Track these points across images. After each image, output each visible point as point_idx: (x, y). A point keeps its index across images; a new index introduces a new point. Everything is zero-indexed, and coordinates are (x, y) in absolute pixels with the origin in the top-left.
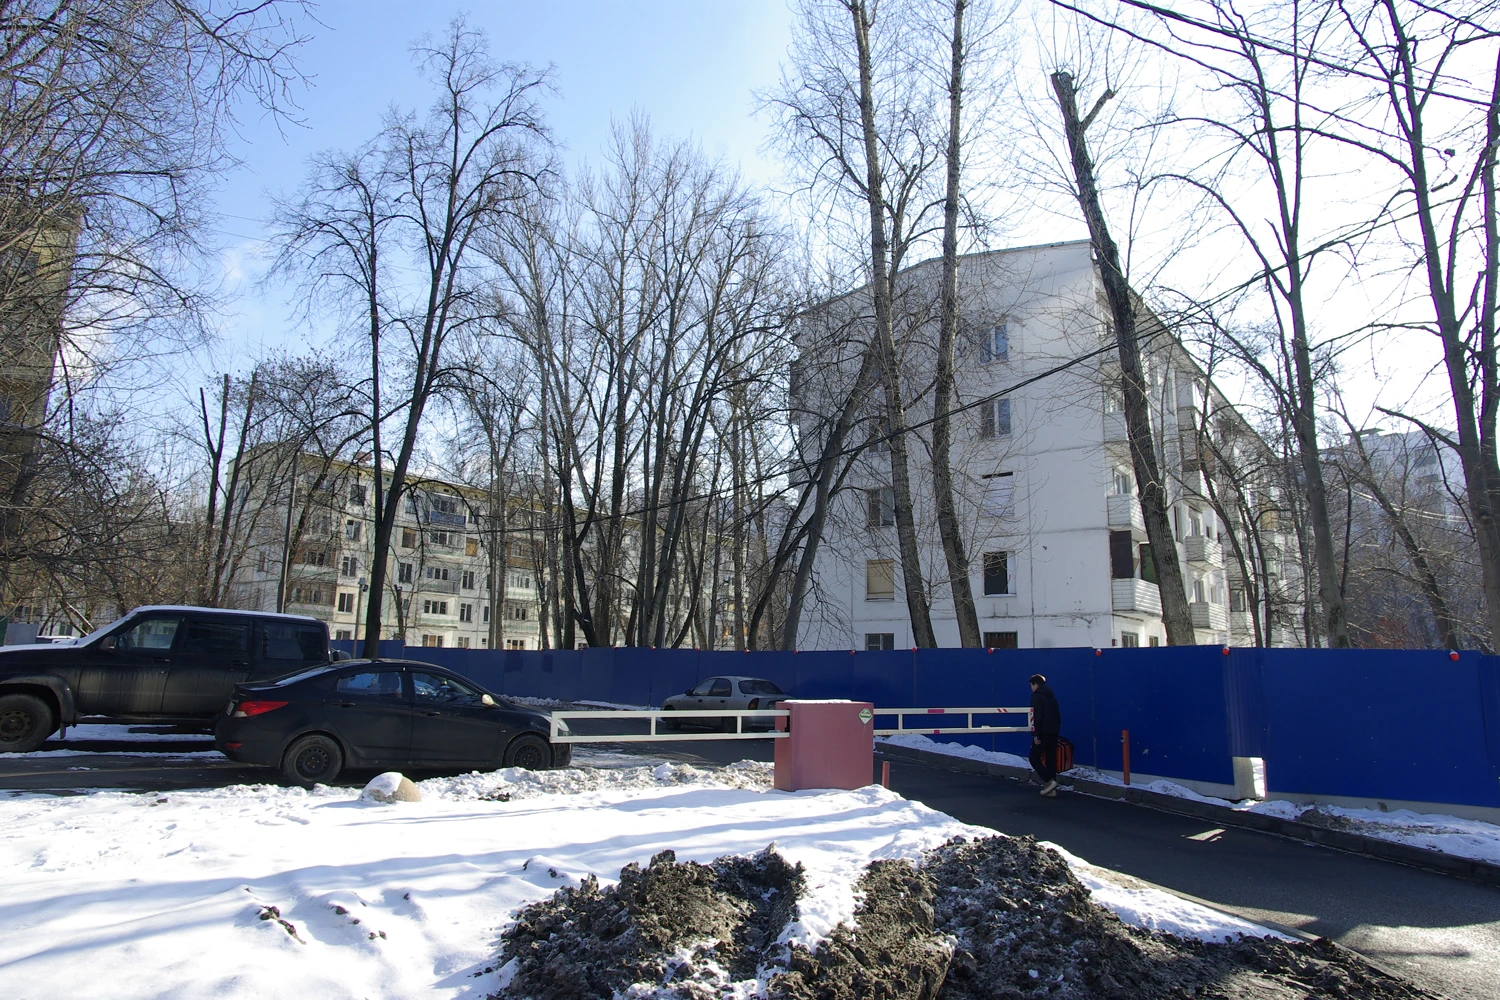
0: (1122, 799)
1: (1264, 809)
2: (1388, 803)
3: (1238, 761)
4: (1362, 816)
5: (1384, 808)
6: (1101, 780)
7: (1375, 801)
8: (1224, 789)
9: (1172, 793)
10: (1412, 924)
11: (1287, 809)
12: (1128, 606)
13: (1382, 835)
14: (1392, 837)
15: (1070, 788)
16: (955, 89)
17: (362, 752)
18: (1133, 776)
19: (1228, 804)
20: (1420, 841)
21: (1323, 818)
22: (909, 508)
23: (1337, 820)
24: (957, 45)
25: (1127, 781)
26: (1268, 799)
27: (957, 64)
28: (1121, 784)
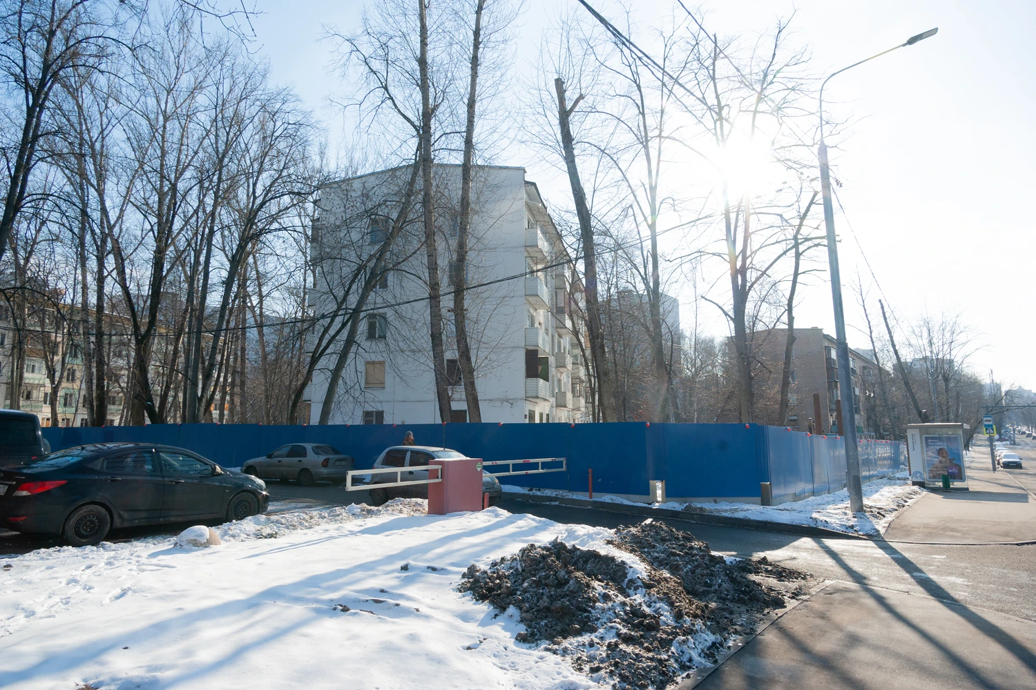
0: (590, 507)
1: (665, 507)
2: (718, 499)
3: (651, 482)
4: (709, 506)
5: (716, 502)
6: (574, 497)
7: (712, 499)
8: (644, 498)
9: (616, 502)
10: (769, 550)
11: (675, 505)
12: (535, 395)
13: (724, 514)
14: (728, 515)
15: (557, 503)
16: (475, 61)
17: (126, 515)
18: (593, 494)
19: (647, 505)
20: (740, 515)
21: (696, 509)
22: (440, 334)
23: (701, 509)
24: (477, 33)
25: (591, 497)
26: (663, 502)
27: (476, 47)
28: (588, 499)
